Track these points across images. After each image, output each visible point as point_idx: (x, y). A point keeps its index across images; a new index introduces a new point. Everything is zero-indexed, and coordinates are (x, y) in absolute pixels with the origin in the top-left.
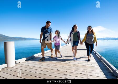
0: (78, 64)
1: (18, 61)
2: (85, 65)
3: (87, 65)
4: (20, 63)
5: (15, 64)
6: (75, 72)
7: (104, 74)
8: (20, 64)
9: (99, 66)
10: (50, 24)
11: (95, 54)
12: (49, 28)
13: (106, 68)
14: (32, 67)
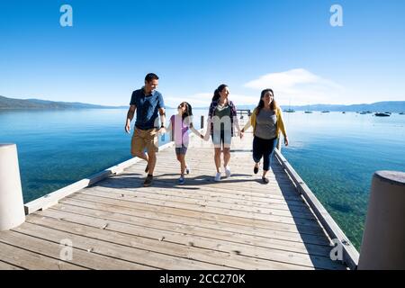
0: (231, 213)
1: (33, 206)
2: (251, 216)
3: (257, 216)
4: (41, 210)
5: (23, 217)
6: (220, 248)
7: (307, 252)
8: (42, 216)
9: (292, 221)
10: (156, 81)
11: (281, 172)
12: (153, 94)
13: (313, 227)
14: (79, 230)
